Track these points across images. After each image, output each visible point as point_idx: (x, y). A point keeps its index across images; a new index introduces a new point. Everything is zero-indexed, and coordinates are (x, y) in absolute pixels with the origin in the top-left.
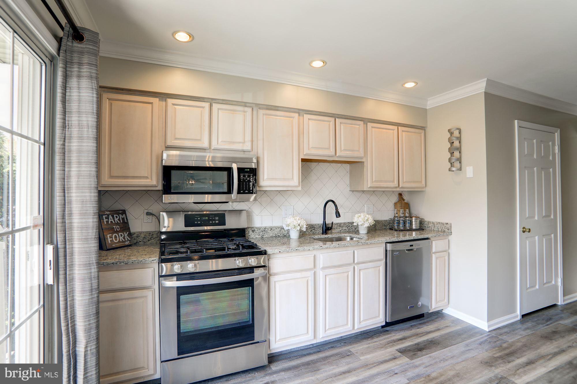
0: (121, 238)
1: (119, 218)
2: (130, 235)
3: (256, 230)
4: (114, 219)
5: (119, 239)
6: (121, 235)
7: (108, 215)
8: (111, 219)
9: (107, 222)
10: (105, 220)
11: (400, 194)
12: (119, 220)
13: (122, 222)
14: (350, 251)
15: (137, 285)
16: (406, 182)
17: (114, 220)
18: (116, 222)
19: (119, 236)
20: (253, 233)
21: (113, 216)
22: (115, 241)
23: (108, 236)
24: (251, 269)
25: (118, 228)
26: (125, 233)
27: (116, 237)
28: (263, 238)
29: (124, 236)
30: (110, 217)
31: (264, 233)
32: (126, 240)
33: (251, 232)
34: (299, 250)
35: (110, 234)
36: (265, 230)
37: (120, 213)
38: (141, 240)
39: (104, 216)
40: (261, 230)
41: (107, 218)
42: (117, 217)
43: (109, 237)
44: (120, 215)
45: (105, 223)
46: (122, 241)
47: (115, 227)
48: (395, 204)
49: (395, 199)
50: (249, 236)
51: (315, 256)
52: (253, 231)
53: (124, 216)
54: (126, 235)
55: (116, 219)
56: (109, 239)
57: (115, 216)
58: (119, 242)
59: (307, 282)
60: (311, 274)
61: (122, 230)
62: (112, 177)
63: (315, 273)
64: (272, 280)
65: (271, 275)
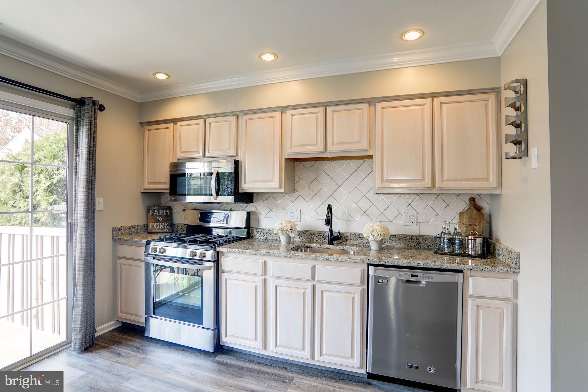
0: (161, 226)
1: (164, 212)
2: (172, 225)
3: (261, 231)
4: (159, 212)
5: (160, 227)
6: (162, 224)
7: (155, 210)
8: (156, 212)
9: (153, 214)
10: (151, 213)
11: (472, 200)
12: (163, 213)
13: (165, 215)
14: (309, 265)
15: (139, 258)
16: (449, 180)
17: (159, 214)
18: (160, 215)
19: (160, 224)
20: (258, 234)
21: (158, 211)
22: (156, 228)
23: (151, 223)
25: (160, 219)
26: (166, 223)
27: (157, 225)
28: (267, 239)
29: (164, 225)
30: (156, 211)
31: (268, 234)
32: (166, 228)
33: (256, 233)
34: (245, 252)
35: (152, 222)
36: (269, 232)
37: (165, 209)
38: (179, 230)
39: (151, 210)
40: (265, 232)
41: (154, 212)
42: (161, 211)
43: (151, 225)
44: (165, 210)
45: (151, 215)
46: (162, 229)
47: (158, 218)
48: (461, 214)
49: (464, 205)
50: (254, 236)
51: (265, 263)
52: (258, 232)
53: (169, 211)
54: (166, 224)
55: (161, 213)
56: (151, 226)
57: (160, 210)
58: (159, 229)
59: (256, 287)
60: (259, 280)
61: (164, 221)
62: (149, 183)
63: (265, 281)
64: (224, 276)
65: (223, 272)
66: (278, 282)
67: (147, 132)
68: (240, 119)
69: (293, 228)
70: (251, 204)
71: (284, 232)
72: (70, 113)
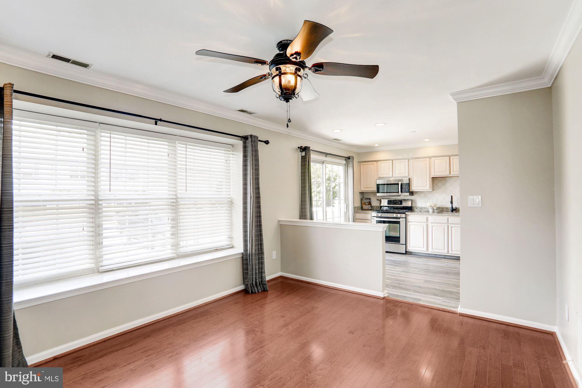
2: (371, 206)
7: (364, 199)
8: (365, 201)
9: (364, 202)
13: (369, 202)
14: (446, 218)
15: (367, 218)
24: (399, 218)
27: (366, 206)
28: (421, 211)
33: (415, 209)
35: (364, 205)
36: (422, 208)
38: (375, 209)
40: (420, 208)
44: (368, 200)
46: (369, 208)
47: (366, 203)
51: (427, 218)
52: (416, 208)
53: (370, 200)
56: (364, 207)
58: (367, 208)
59: (423, 227)
60: (425, 225)
61: (369, 205)
62: (364, 188)
63: (427, 224)
64: (409, 224)
65: (408, 222)
66: (433, 225)
67: (362, 166)
68: (409, 161)
69: (436, 206)
70: (412, 196)
71: (432, 207)
72: (344, 162)
